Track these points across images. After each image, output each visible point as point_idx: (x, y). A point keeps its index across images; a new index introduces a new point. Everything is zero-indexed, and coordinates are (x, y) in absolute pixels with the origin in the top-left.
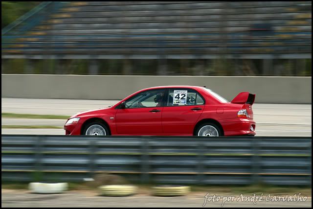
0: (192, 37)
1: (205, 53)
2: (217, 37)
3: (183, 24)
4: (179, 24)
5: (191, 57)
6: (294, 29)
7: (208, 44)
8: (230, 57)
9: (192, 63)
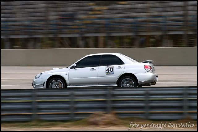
0: (26, 23)
1: (35, 34)
2: (42, 23)
3: (21, 15)
4: (18, 15)
5: (26, 37)
6: (93, 17)
7: (38, 27)
8: (51, 36)
9: (27, 40)
